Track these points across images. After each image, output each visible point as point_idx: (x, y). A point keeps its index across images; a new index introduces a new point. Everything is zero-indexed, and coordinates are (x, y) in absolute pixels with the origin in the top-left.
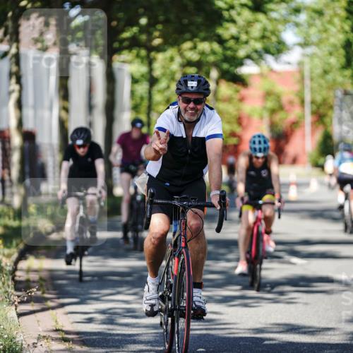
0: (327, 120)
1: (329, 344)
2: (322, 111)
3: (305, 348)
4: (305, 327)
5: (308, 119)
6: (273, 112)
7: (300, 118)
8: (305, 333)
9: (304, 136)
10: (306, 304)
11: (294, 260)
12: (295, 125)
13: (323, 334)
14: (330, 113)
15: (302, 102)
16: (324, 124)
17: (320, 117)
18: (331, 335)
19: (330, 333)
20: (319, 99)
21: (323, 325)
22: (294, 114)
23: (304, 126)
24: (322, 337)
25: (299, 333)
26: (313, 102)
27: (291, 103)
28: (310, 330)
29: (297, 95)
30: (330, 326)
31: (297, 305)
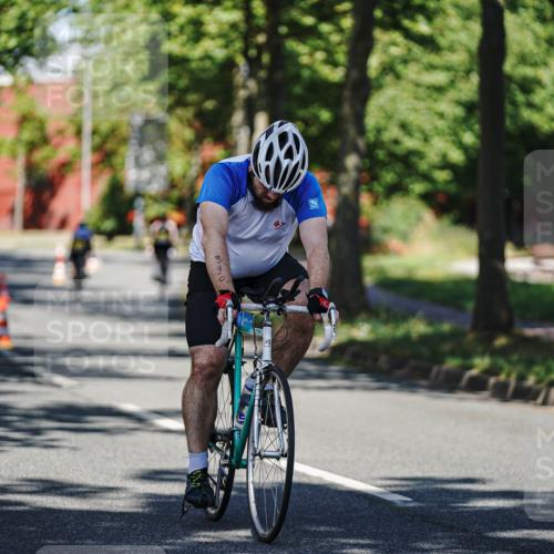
0: (117, 160)
1: (108, 513)
2: (109, 146)
3: (71, 518)
4: (72, 486)
5: (87, 158)
6: (32, 147)
7: (74, 156)
8: (71, 495)
9: (79, 185)
10: (74, 449)
11: (59, 379)
12: (66, 167)
13: (101, 498)
14: (122, 150)
15: (79, 133)
16: (112, 167)
17: (105, 156)
18: (112, 499)
19: (111, 495)
20: (105, 127)
21: (101, 482)
22: (66, 150)
23: (80, 170)
24: (98, 501)
25: (62, 494)
26: (94, 132)
27: (61, 132)
28: (79, 490)
29: (71, 121)
30: (111, 485)
31: (61, 450)
